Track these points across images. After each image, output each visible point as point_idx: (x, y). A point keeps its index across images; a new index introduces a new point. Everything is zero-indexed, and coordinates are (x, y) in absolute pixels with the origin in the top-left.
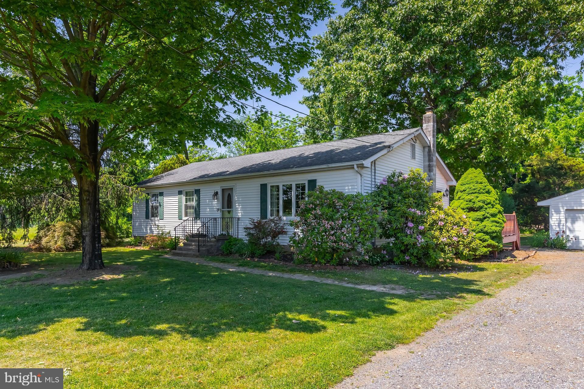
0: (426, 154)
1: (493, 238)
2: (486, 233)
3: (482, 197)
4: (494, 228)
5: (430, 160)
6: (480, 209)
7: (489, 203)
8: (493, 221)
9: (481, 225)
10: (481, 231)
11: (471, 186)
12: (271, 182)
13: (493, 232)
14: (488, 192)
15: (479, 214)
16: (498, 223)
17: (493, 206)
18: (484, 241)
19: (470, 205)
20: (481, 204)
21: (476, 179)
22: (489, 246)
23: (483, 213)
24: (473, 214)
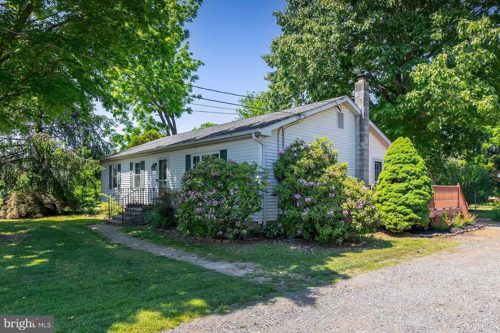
0: (358, 123)
1: (416, 212)
2: (408, 206)
3: (407, 167)
4: (417, 201)
5: (362, 129)
6: (403, 180)
7: (414, 174)
8: (416, 194)
9: (403, 198)
10: (404, 204)
11: (396, 155)
12: (194, 152)
13: (416, 205)
14: (415, 162)
15: (402, 186)
16: (421, 194)
17: (418, 177)
18: (406, 214)
19: (394, 176)
20: (405, 175)
21: (402, 149)
22: (410, 220)
23: (406, 184)
24: (396, 186)
